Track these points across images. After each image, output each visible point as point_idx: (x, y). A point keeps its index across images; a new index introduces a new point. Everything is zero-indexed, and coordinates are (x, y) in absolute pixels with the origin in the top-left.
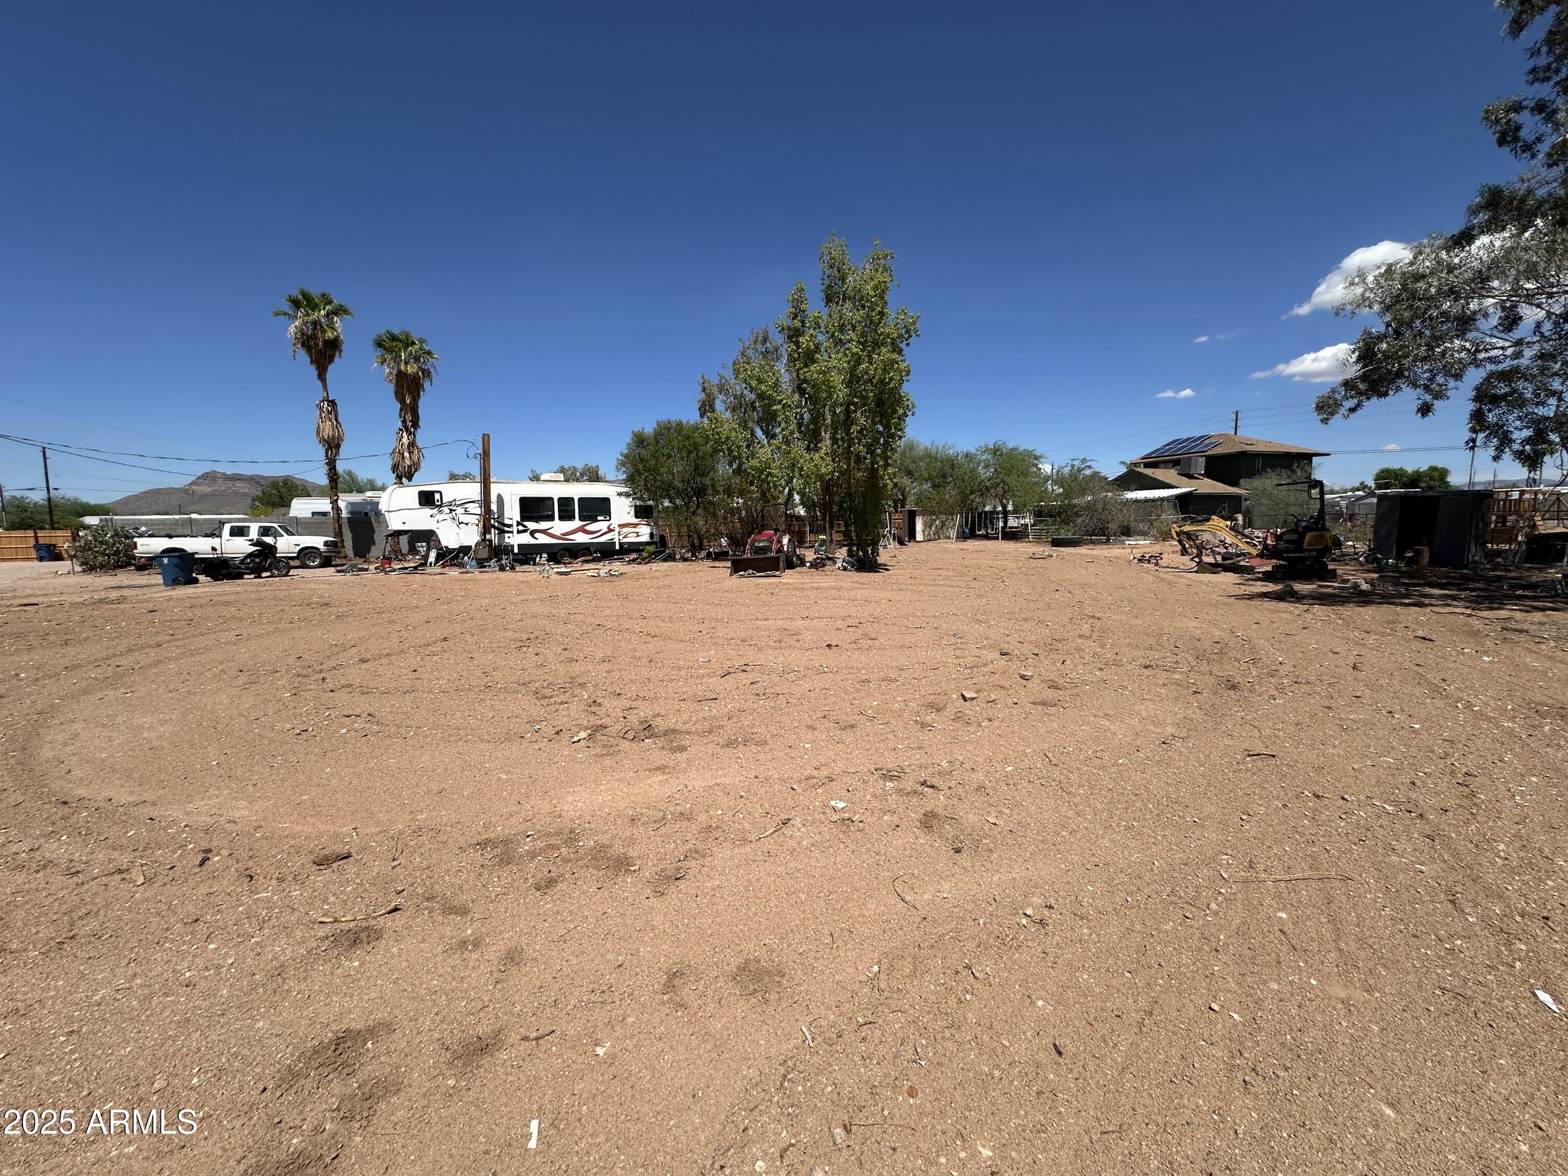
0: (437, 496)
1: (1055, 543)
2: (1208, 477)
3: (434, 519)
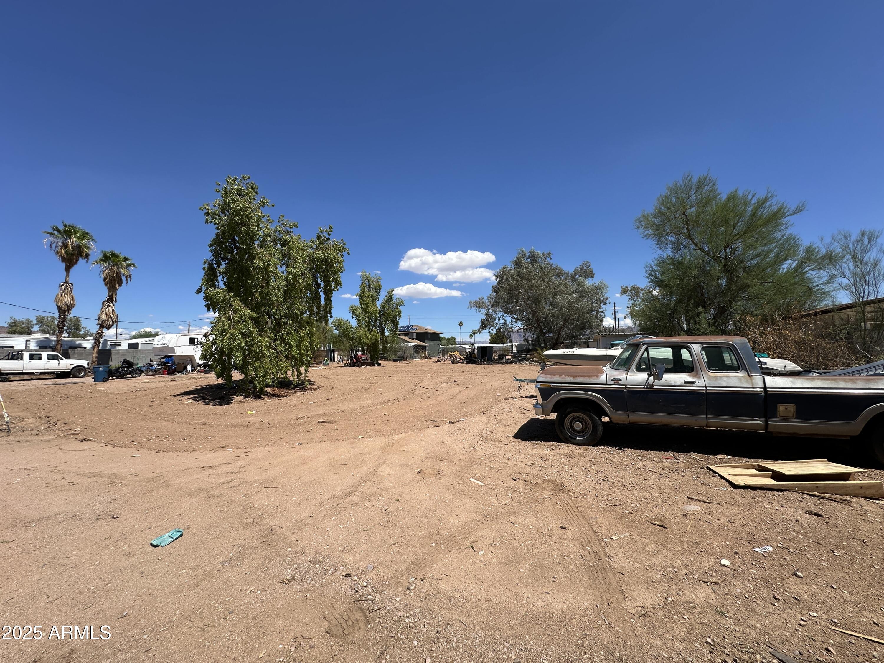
0: (196, 340)
1: (394, 360)
2: (417, 339)
3: (194, 351)
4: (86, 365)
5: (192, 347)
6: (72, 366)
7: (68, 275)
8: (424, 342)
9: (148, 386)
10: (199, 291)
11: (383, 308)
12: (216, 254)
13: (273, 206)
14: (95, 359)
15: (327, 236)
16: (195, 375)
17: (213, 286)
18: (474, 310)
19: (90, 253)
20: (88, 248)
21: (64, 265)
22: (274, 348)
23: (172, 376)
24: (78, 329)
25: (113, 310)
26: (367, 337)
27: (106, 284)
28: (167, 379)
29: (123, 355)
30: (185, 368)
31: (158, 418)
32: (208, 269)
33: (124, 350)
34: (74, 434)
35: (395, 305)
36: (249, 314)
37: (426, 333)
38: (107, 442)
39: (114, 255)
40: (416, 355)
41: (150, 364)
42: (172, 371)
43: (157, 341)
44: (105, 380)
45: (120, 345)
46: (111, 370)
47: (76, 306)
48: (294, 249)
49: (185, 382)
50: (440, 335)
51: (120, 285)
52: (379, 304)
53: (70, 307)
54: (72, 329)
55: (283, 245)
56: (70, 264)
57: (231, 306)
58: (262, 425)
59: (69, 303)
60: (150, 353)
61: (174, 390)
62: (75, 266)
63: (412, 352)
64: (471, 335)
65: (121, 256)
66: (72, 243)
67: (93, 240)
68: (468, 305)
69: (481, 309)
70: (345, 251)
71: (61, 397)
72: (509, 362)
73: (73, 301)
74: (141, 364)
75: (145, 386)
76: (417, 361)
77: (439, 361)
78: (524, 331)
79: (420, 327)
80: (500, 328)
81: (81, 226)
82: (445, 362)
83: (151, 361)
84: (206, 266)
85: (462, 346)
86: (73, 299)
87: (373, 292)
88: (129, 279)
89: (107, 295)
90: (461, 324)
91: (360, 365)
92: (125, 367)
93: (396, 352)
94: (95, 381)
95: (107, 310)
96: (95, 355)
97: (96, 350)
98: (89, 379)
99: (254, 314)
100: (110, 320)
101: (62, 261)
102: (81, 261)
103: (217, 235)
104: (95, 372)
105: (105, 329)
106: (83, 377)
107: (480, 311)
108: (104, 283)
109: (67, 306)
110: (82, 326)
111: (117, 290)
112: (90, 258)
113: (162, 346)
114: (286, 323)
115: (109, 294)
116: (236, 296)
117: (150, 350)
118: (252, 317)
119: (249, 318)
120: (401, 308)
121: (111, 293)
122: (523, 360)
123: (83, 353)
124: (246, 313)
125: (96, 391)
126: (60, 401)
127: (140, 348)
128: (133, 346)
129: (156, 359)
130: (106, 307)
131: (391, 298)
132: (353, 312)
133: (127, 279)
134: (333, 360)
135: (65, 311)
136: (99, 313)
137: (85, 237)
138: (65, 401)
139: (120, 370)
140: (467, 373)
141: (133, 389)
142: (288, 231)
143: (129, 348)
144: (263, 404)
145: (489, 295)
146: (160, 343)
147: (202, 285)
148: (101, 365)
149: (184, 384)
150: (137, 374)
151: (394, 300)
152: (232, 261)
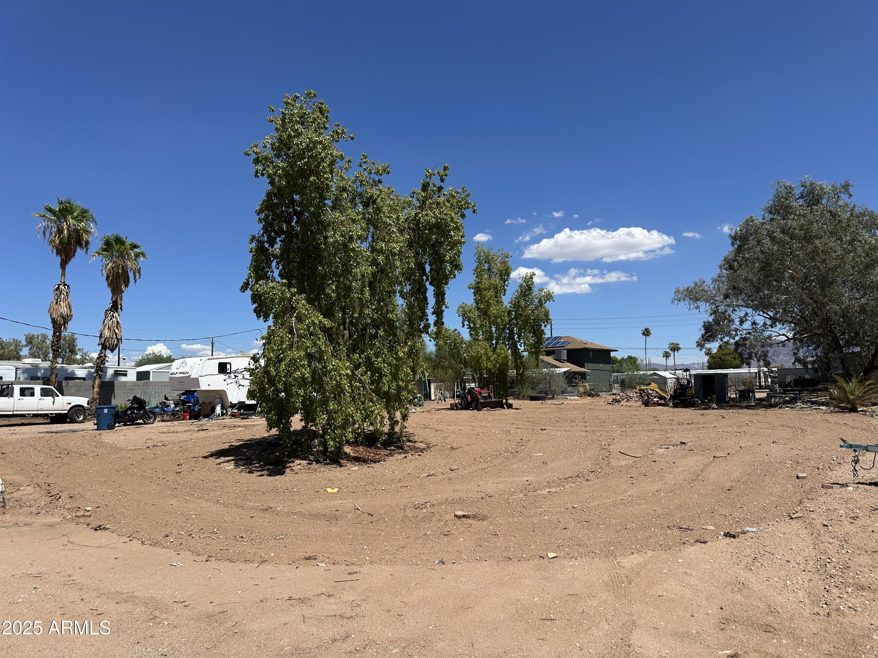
0: (228, 366)
1: (532, 398)
2: (568, 362)
3: (226, 383)
4: (86, 405)
5: (222, 376)
6: (70, 406)
7: (63, 274)
8: (582, 366)
9: (168, 439)
10: (245, 287)
11: (516, 305)
12: (268, 227)
13: (352, 138)
14: (96, 396)
15: (438, 183)
16: (228, 421)
17: (266, 277)
18: (684, 306)
19: (90, 240)
20: (87, 232)
21: (59, 259)
22: (360, 379)
23: (196, 422)
24: (73, 351)
25: (118, 322)
26: (489, 359)
27: (109, 285)
28: (191, 427)
29: (131, 389)
30: (213, 410)
31: (193, 495)
32: (257, 250)
33: (131, 382)
34: (84, 516)
35: (536, 300)
36: (320, 322)
37: (586, 349)
38: (131, 535)
39: (119, 241)
40: (570, 389)
41: (165, 403)
42: (195, 416)
43: (176, 367)
44: (111, 427)
45: (125, 375)
46: (118, 412)
47: (73, 318)
48: (385, 209)
49: (217, 433)
50: (612, 354)
51: (127, 286)
52: (507, 300)
53: (66, 319)
54: (66, 352)
55: (366, 205)
56: (66, 257)
57: (293, 309)
58: (359, 516)
59: (65, 314)
60: (165, 386)
61: (204, 446)
62: (73, 259)
63: (563, 384)
64: (666, 352)
65: (128, 242)
66: (69, 226)
67: (94, 221)
68: (673, 295)
69: (699, 303)
70: (468, 208)
71: (60, 453)
72: (762, 404)
73: (71, 311)
74: (153, 404)
75: (164, 439)
76: (573, 400)
77: (618, 401)
78: (794, 343)
79: (574, 340)
80: (745, 339)
81: (79, 203)
82: (630, 404)
83: (166, 399)
84: (254, 245)
85: (656, 372)
86: (70, 308)
87: (496, 280)
88: (137, 275)
89: (110, 301)
90: (647, 333)
91: (479, 406)
92: (134, 408)
93: (534, 385)
94: (98, 429)
95: (110, 322)
96: (96, 389)
97: (97, 382)
98: (90, 425)
99: (327, 322)
100: (114, 337)
101: (57, 254)
102: (80, 252)
103: (269, 195)
104: (99, 416)
105: (108, 351)
106: (82, 422)
107: (697, 307)
108: (106, 283)
109: (63, 317)
110: (78, 348)
111: (123, 292)
112: (90, 246)
113: (182, 375)
114: (375, 336)
115: (112, 298)
116: (300, 292)
117: (164, 382)
118: (325, 326)
119: (320, 328)
120: (548, 305)
121: (114, 299)
122: (793, 401)
123: (81, 386)
124: (316, 321)
125: (102, 444)
126: (60, 460)
127: (151, 380)
128: (143, 376)
129: (174, 395)
130: (109, 318)
131: (530, 288)
132: (464, 315)
133: (135, 276)
134: (428, 396)
135: (60, 326)
136: (101, 327)
137: (84, 217)
138: (66, 460)
139: (129, 412)
140: (690, 427)
141: (150, 444)
142: (374, 181)
143: (138, 379)
144: (346, 475)
145: (716, 276)
146: (179, 371)
147: (249, 278)
148: (105, 404)
149: (217, 436)
150: (150, 418)
151: (535, 292)
152: (290, 235)
